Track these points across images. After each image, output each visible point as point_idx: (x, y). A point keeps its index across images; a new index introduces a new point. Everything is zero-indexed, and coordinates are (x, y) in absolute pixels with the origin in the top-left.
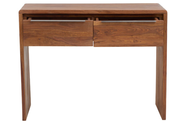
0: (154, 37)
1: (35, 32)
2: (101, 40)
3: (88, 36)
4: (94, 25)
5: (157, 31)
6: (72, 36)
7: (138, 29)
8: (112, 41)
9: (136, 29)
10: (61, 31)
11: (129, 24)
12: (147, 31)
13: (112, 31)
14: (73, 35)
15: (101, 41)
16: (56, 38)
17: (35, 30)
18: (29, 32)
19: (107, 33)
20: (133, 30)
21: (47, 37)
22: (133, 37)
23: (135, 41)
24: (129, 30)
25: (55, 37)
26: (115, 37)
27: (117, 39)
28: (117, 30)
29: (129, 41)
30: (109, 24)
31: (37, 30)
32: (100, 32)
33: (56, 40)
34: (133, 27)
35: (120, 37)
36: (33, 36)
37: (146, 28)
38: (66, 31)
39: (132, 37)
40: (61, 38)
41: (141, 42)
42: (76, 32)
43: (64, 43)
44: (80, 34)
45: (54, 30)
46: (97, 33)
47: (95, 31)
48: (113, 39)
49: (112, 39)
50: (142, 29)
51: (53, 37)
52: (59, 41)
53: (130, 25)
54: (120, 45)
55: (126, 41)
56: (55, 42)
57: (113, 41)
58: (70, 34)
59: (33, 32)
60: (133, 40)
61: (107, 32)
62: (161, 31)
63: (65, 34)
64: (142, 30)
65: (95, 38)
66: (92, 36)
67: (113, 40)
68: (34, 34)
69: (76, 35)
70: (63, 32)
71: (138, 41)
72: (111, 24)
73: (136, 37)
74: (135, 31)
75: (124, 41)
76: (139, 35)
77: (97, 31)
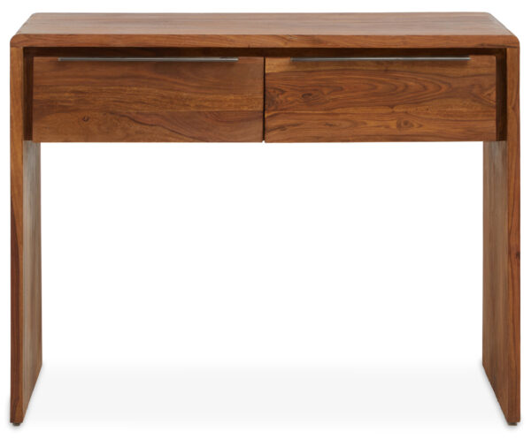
0: (465, 110)
1: (73, 95)
2: (293, 122)
3: (245, 109)
4: (266, 72)
5: (475, 91)
6: (192, 109)
7: (411, 83)
8: (327, 124)
9: (407, 86)
10: (157, 91)
11: (384, 68)
12: (443, 90)
13: (326, 91)
14: (197, 106)
16: (142, 114)
17: (71, 88)
18: (51, 95)
19: (309, 98)
20: (397, 88)
21: (111, 113)
22: (396, 110)
23: (402, 124)
24: (381, 87)
25: (138, 113)
26: (336, 111)
27: (341, 117)
28: (342, 89)
29: (380, 123)
30: (316, 69)
31: (80, 90)
32: (286, 94)
33: (141, 123)
34: (397, 78)
35: (351, 110)
36: (65, 109)
37: (440, 81)
38: (172, 93)
39: (390, 110)
40: (157, 115)
41: (421, 126)
42: (208, 97)
43: (168, 132)
44: (221, 101)
45: (135, 88)
46: (277, 99)
47: (269, 90)
48: (330, 117)
49: (326, 117)
50: (426, 84)
51: (131, 111)
52: (152, 125)
53: (386, 71)
54: (350, 139)
55: (372, 123)
56: (138, 127)
57: (331, 125)
58: (187, 103)
59: (67, 95)
60: (395, 121)
61: (310, 95)
62: (487, 90)
63: (172, 103)
64: (425, 88)
65: (270, 114)
66: (260, 108)
67: (330, 122)
68: (70, 102)
69: (206, 104)
70: (163, 97)
71: (413, 126)
72: (322, 68)
73: (406, 112)
74: (403, 91)
75: (365, 123)
76: (417, 103)
77: (277, 92)
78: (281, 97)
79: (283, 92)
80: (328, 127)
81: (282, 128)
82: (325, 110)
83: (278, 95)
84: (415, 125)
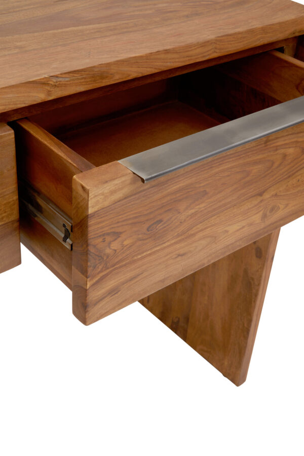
2: (129, 275)
8: (179, 255)
9: (285, 156)
13: (183, 206)
15: (123, 283)
19: (156, 228)
20: (273, 163)
22: (267, 196)
23: (268, 213)
24: (255, 171)
26: (191, 232)
28: (205, 194)
32: (123, 237)
34: (277, 149)
39: (260, 198)
41: (287, 205)
46: (108, 251)
48: (182, 244)
49: (178, 246)
55: (235, 228)
57: (183, 255)
60: (261, 213)
61: (161, 221)
65: (94, 281)
67: (182, 251)
71: (279, 208)
73: (276, 195)
74: (280, 165)
75: (227, 231)
76: (289, 177)
77: (108, 239)
78: (115, 245)
79: (117, 235)
80: (180, 258)
81: (113, 291)
82: (178, 236)
83: (110, 243)
84: (282, 206)
